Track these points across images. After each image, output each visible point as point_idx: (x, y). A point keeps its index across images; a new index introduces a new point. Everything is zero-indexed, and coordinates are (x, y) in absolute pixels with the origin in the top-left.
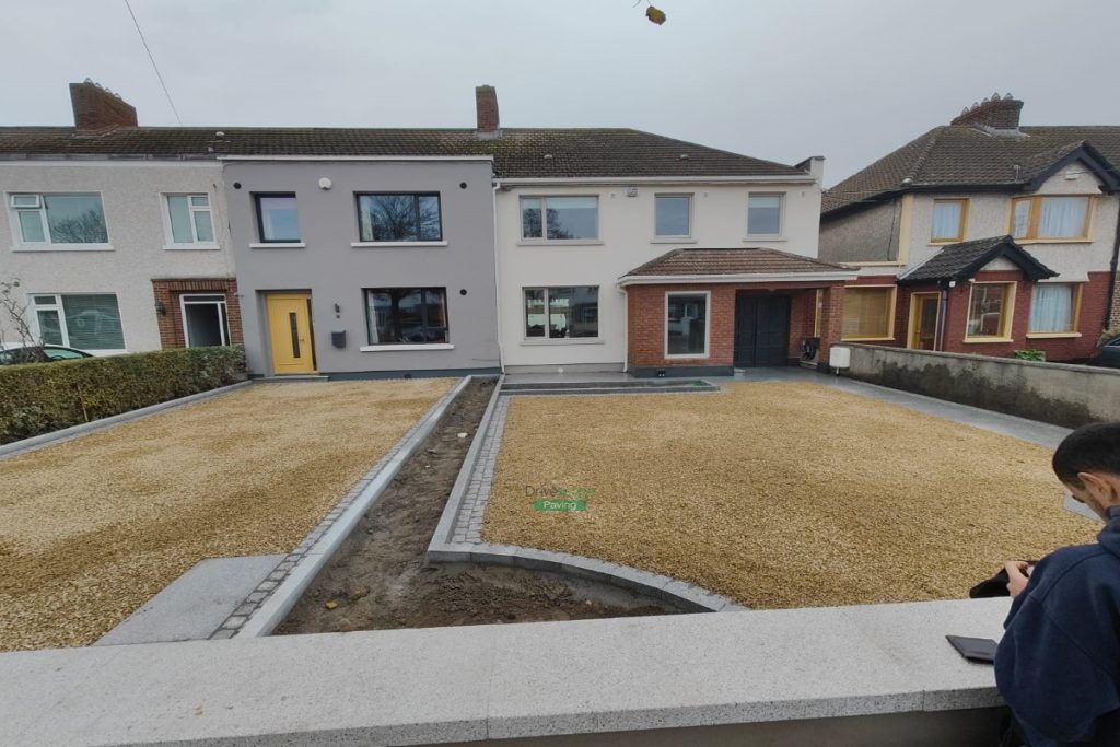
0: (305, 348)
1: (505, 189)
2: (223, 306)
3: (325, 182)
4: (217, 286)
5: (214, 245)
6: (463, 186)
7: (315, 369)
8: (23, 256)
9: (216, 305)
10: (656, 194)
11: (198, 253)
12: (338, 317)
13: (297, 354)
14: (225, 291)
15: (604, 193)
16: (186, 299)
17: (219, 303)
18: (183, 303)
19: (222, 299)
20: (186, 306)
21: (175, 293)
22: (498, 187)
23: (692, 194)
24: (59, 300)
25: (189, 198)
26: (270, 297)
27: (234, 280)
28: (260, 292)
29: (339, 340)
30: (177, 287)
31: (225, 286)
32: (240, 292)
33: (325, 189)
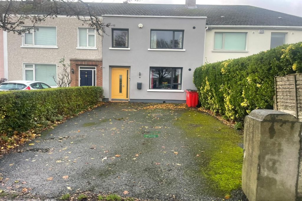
0: (124, 89)
1: (210, 29)
2: (94, 71)
3: (140, 25)
4: (94, 63)
5: (95, 48)
6: (194, 28)
7: (127, 97)
8: (24, 49)
9: (92, 70)
10: (272, 33)
11: (89, 50)
12: (140, 77)
13: (121, 91)
14: (96, 65)
15: (250, 32)
16: (81, 68)
17: (93, 70)
18: (79, 69)
19: (94, 68)
20: (80, 70)
21: (77, 65)
22: (207, 28)
23: (287, 33)
24: (34, 66)
25: (88, 30)
26: (113, 69)
27: (101, 61)
28: (110, 66)
29: (140, 86)
30: (79, 63)
31: (97, 64)
32: (103, 66)
33: (140, 28)
